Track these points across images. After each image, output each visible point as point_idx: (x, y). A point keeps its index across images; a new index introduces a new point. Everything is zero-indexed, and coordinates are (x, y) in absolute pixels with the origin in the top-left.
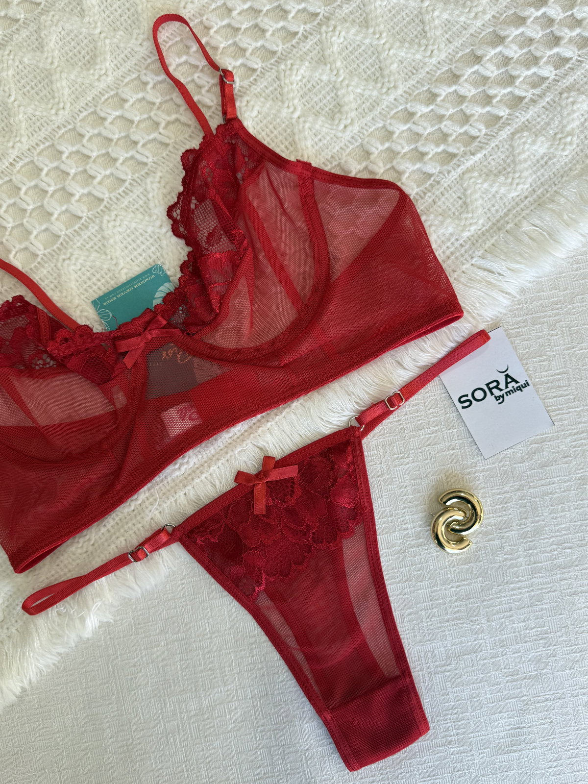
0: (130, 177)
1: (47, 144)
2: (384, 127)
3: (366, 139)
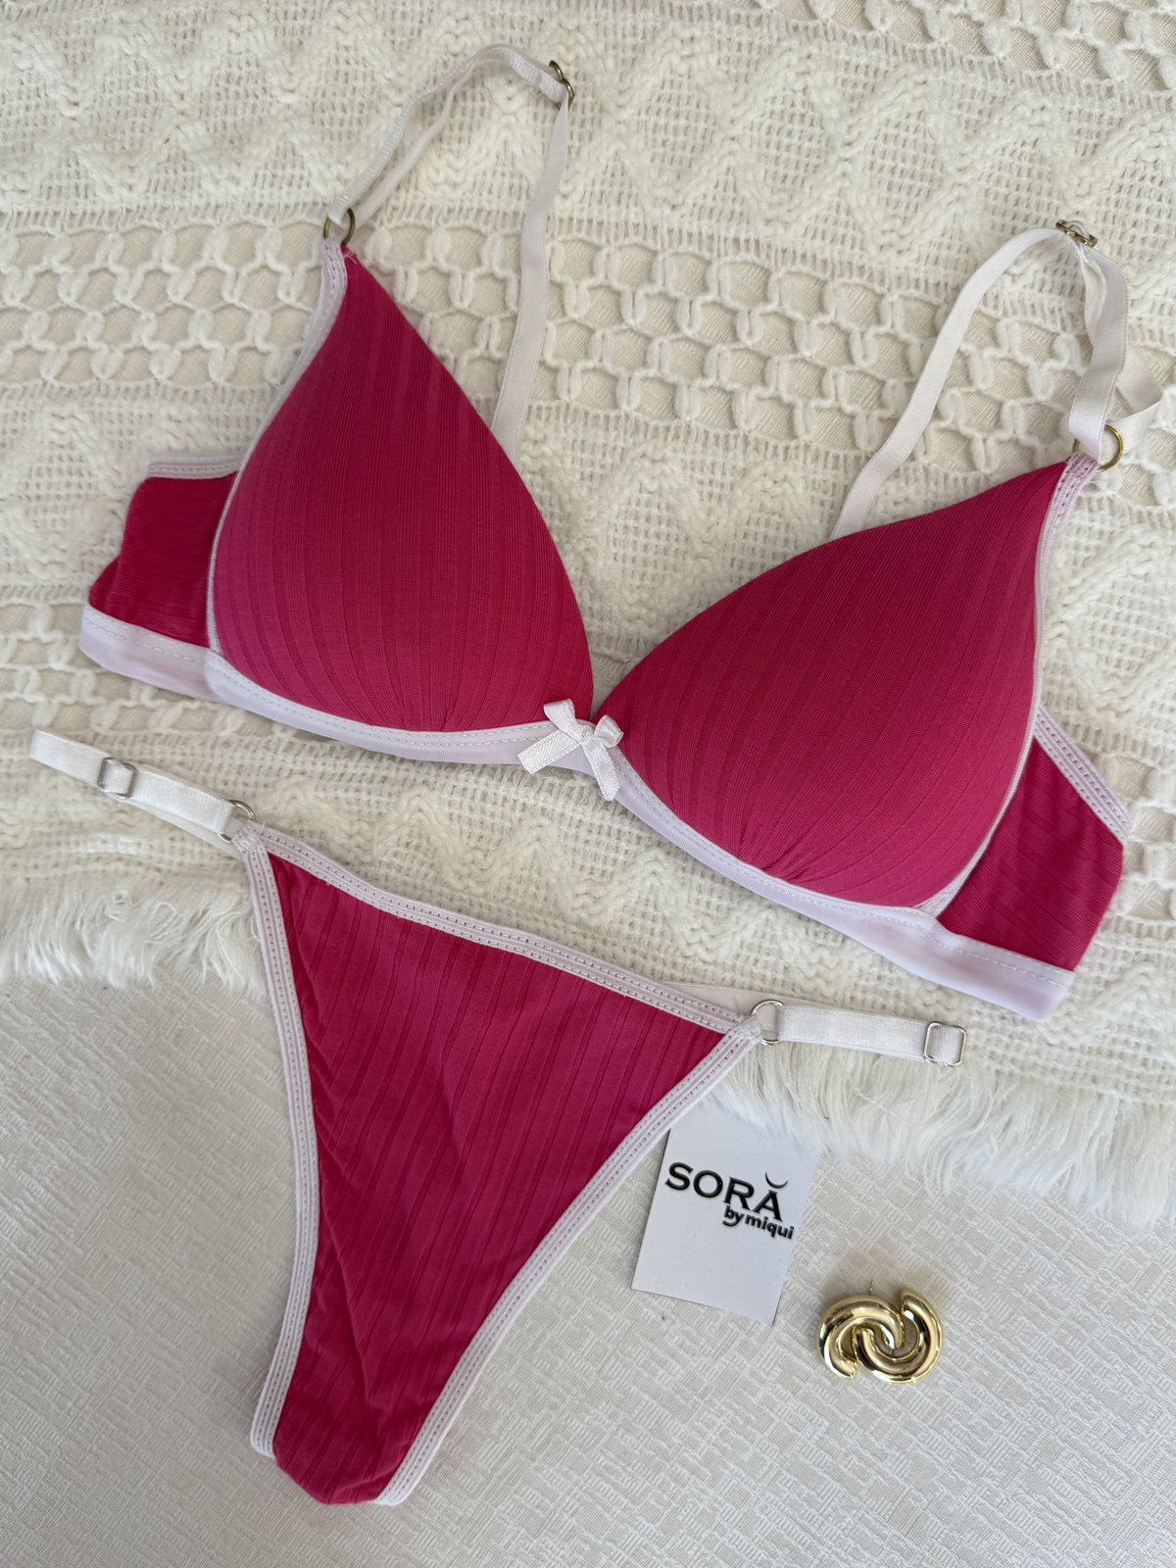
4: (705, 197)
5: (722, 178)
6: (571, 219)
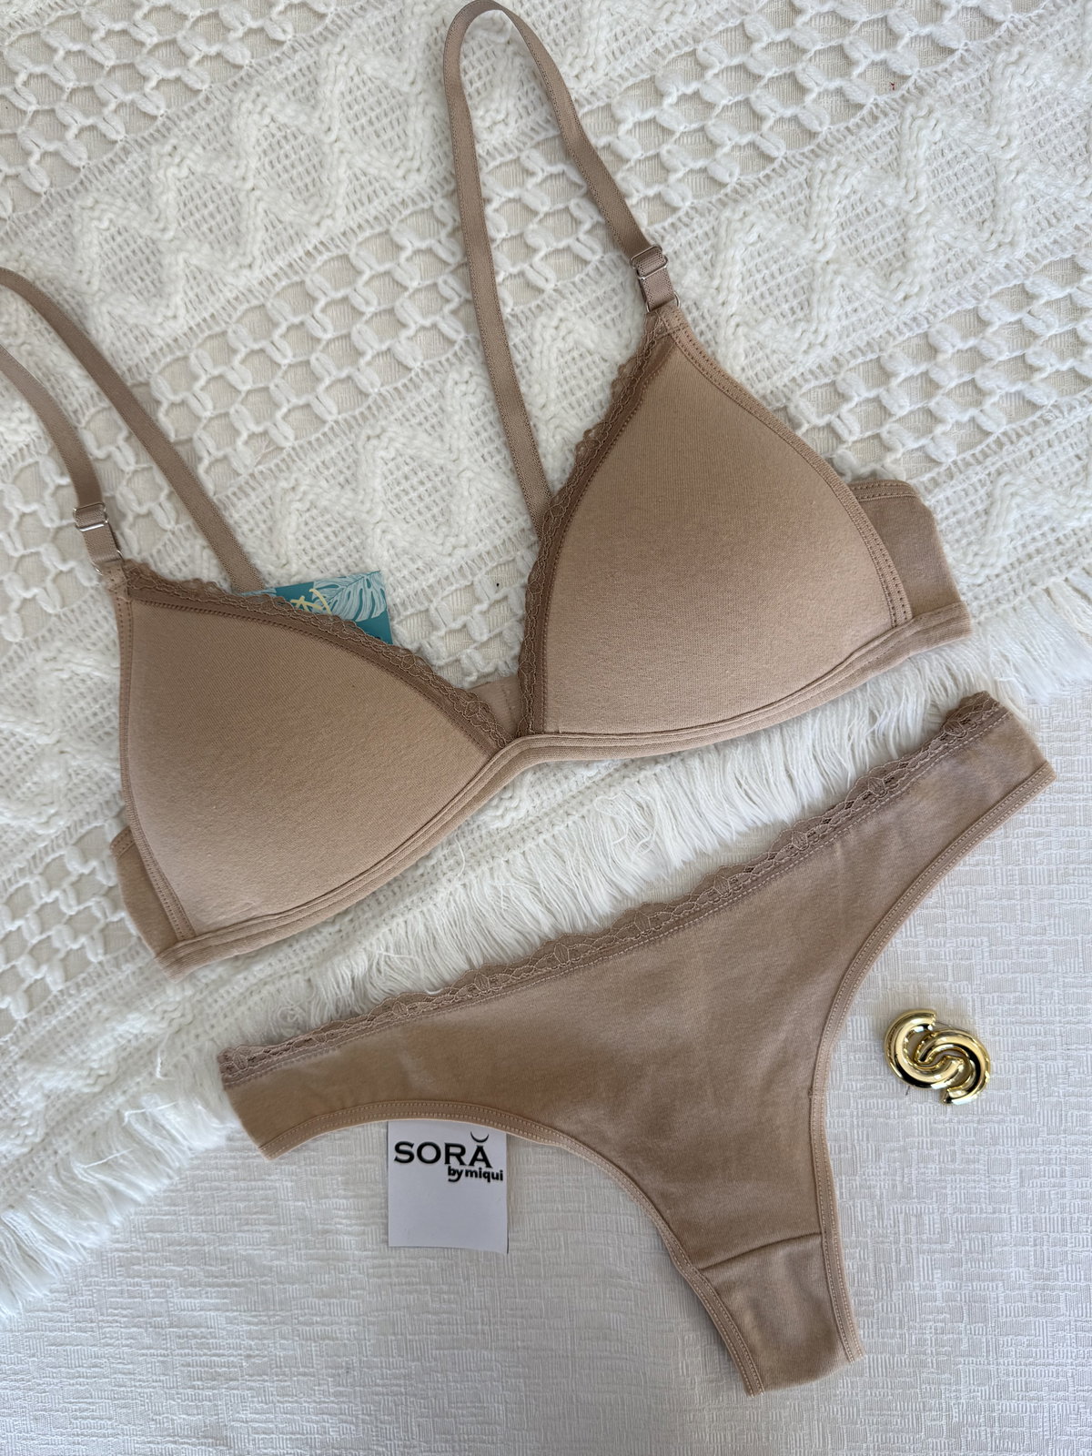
1: (378, 229)
2: (975, 311)
3: (938, 326)
4: (265, 243)
5: (266, 221)
6: (191, 328)
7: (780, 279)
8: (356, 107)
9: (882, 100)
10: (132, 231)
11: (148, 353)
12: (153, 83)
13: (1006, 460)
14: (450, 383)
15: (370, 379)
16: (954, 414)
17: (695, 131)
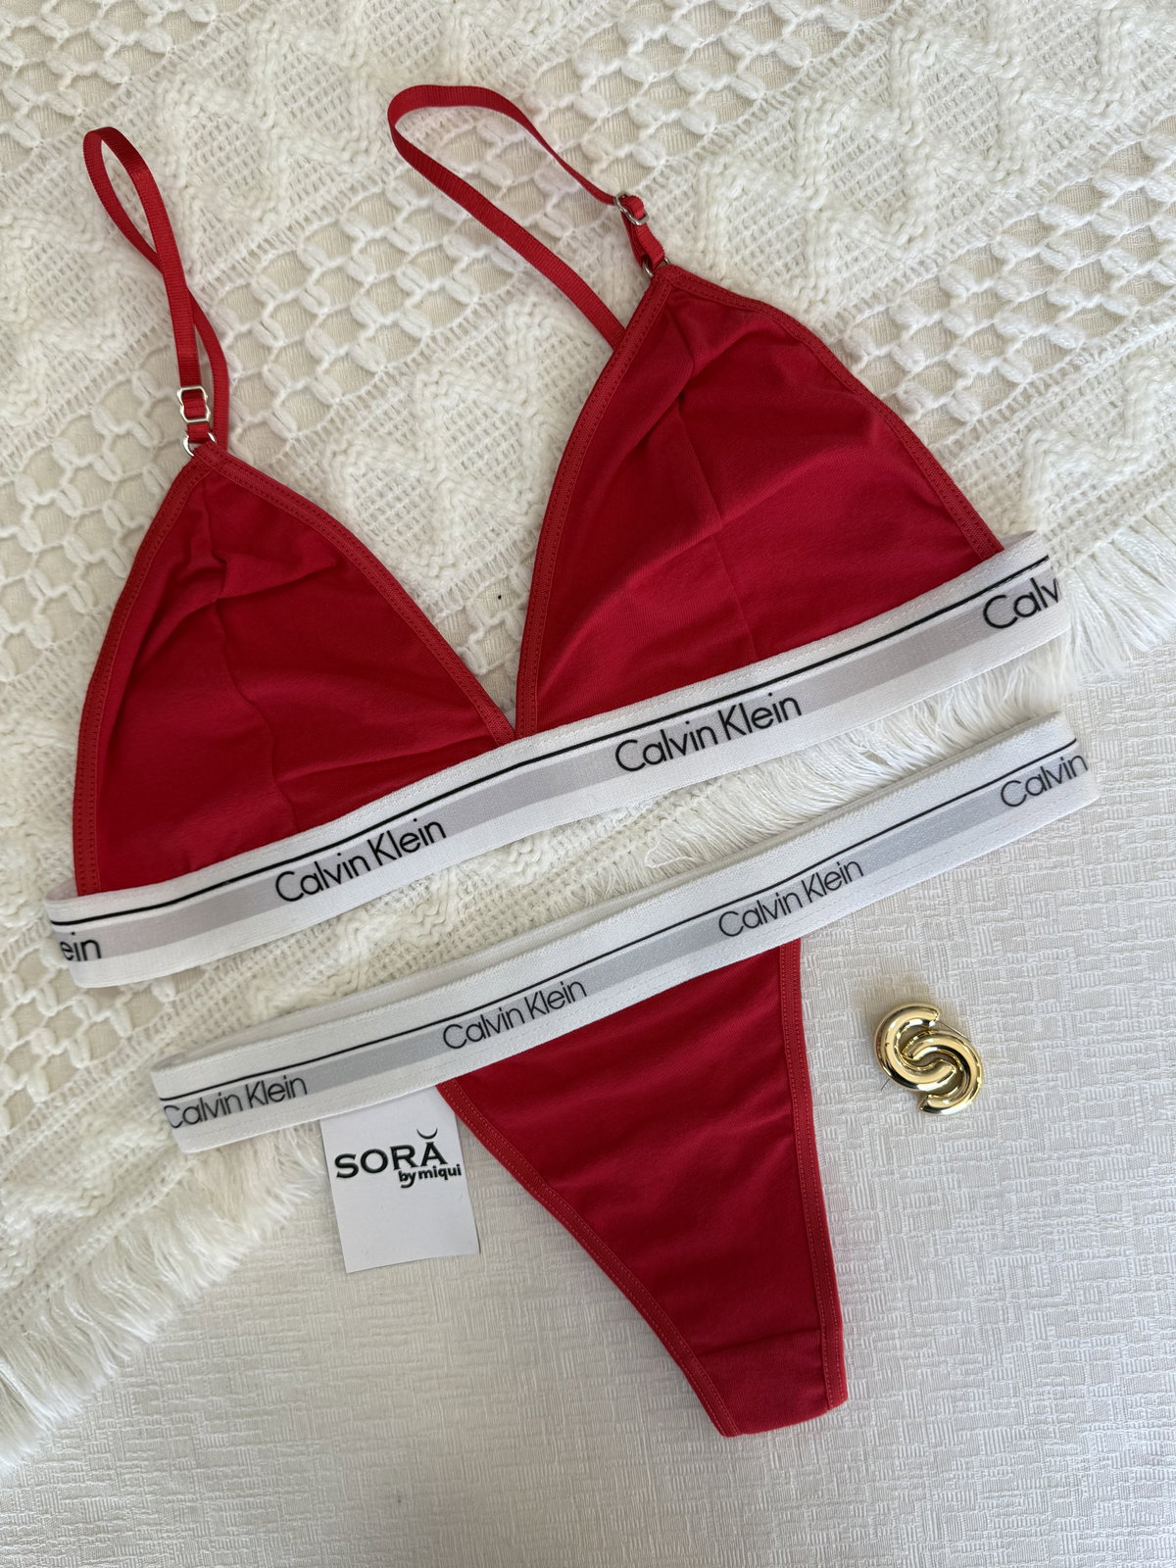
0: (476, 299)
1: (327, 221)
2: (988, 249)
3: (949, 268)
7: (771, 234)
8: (292, 88)
9: (868, 24)
10: (57, 247)
11: (88, 382)
12: (67, 81)
13: (1037, 413)
14: (419, 385)
15: (330, 388)
16: (975, 368)
17: (665, 81)
